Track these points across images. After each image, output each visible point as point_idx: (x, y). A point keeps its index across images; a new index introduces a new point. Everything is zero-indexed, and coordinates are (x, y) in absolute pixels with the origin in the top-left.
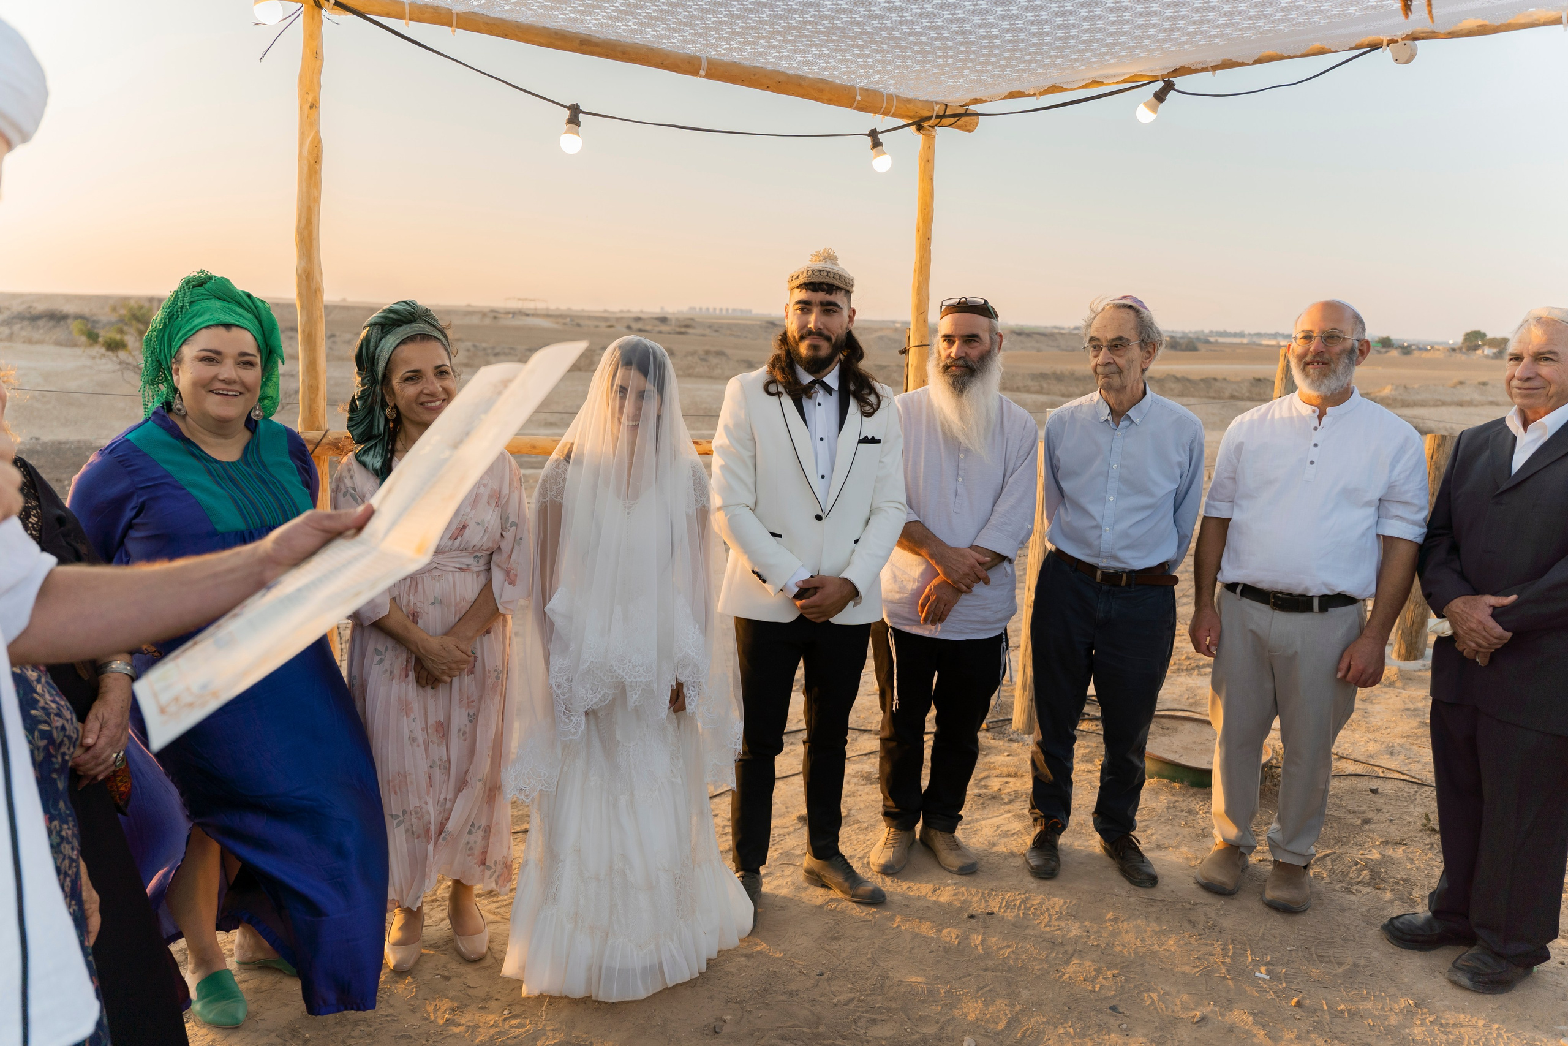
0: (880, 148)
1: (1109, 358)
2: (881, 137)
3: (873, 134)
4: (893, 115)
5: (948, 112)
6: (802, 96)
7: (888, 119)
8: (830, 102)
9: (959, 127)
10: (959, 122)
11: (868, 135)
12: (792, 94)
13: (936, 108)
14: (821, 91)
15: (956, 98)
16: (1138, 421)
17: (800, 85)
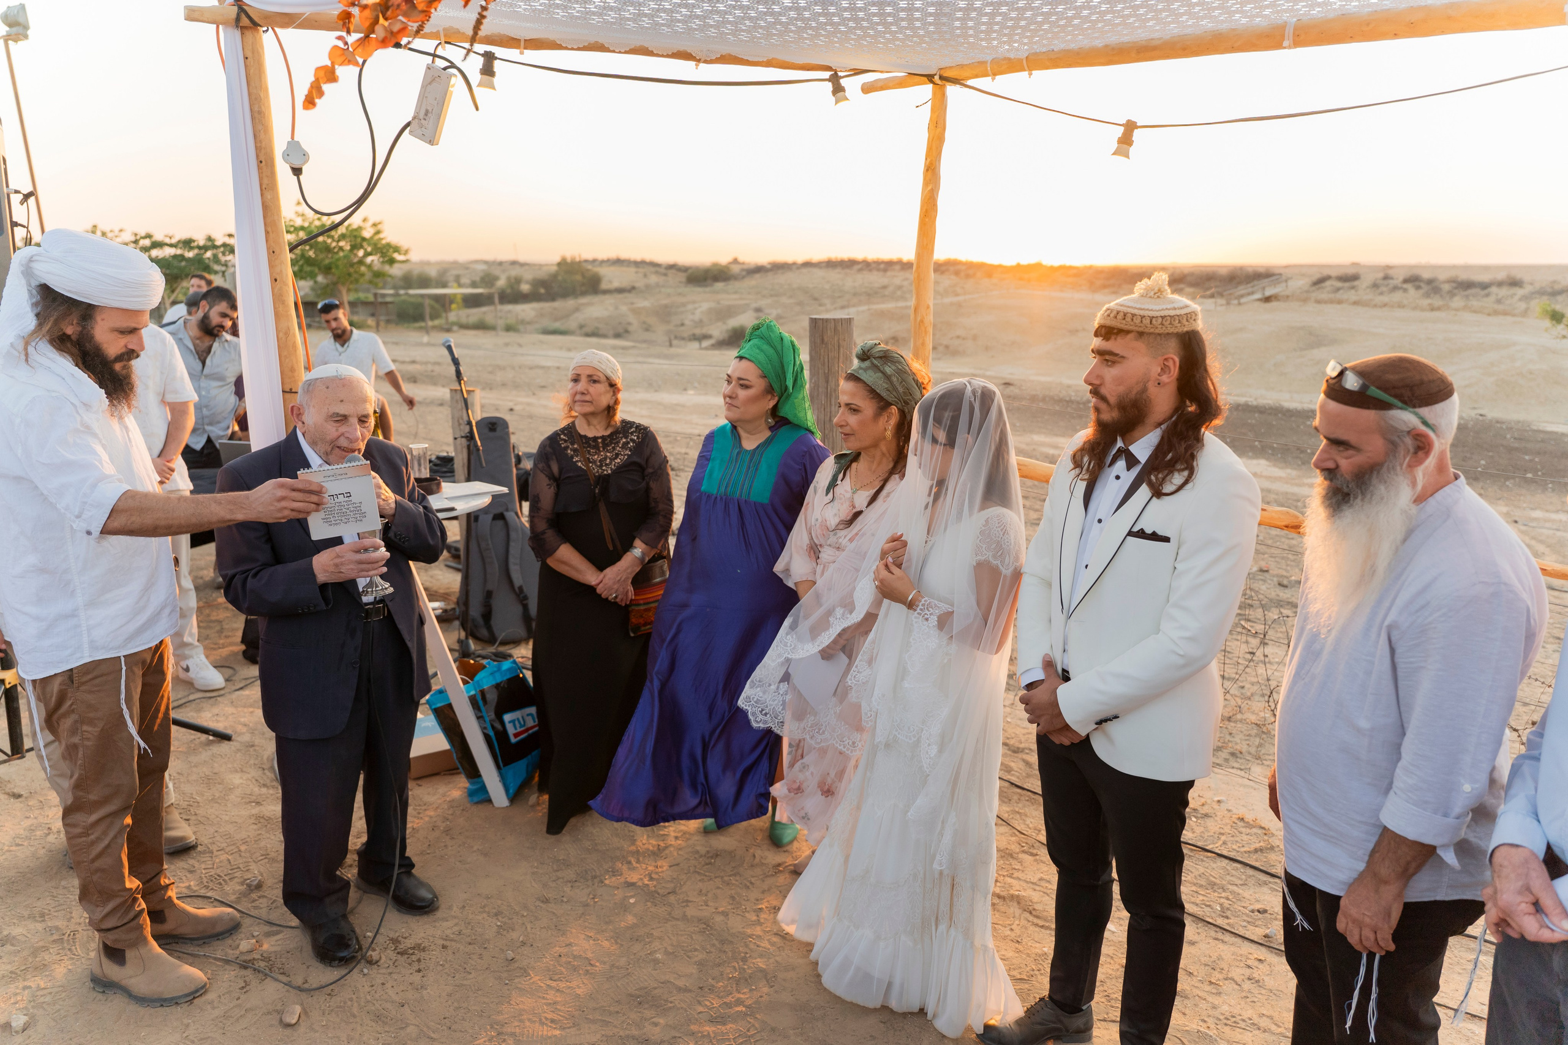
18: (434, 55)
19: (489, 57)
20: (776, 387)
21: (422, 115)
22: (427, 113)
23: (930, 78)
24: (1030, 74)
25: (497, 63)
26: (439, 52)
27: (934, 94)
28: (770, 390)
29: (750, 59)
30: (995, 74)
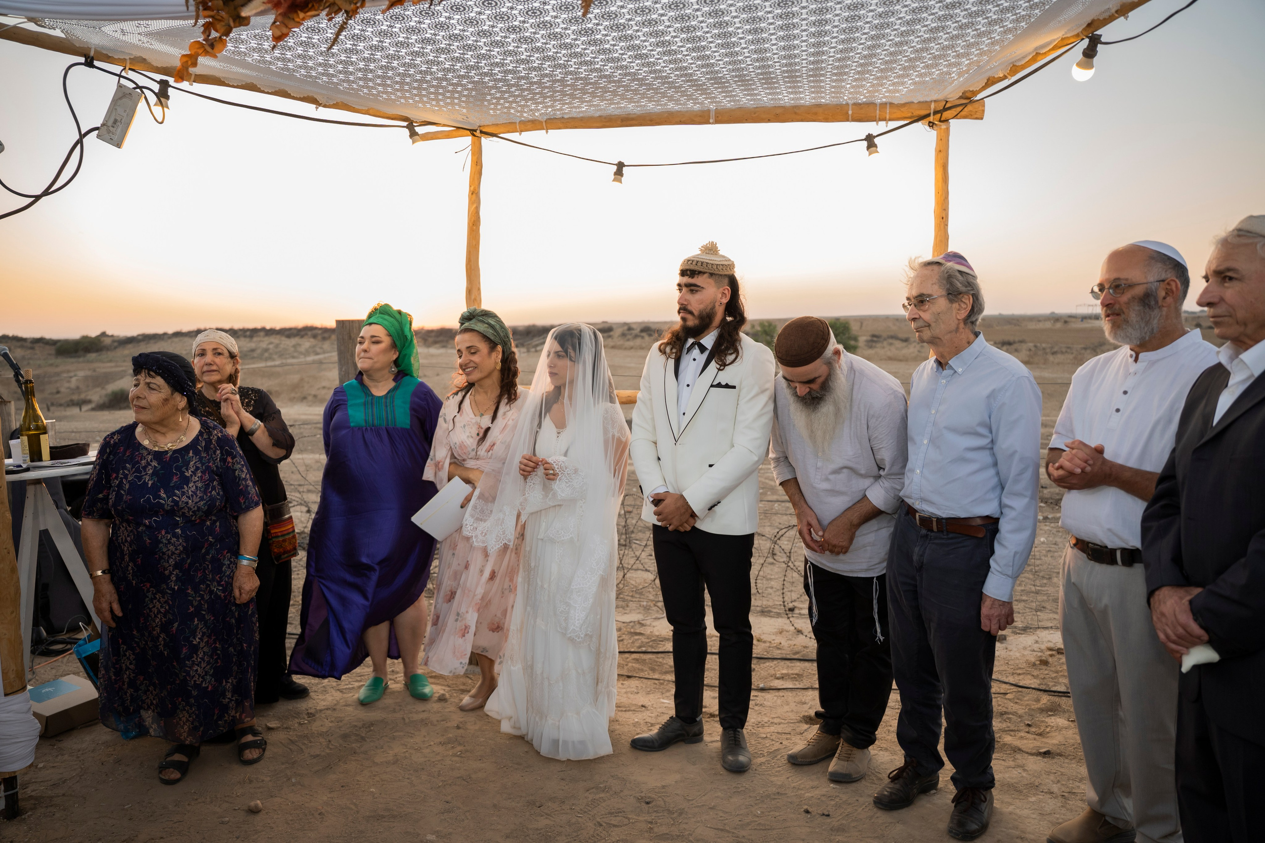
0: (873, 149)
1: (915, 314)
2: (876, 140)
3: (870, 141)
4: (890, 120)
5: (948, 105)
6: (802, 121)
7: (882, 124)
8: (826, 120)
9: (965, 117)
10: (962, 113)
11: (865, 140)
12: (792, 121)
13: (933, 106)
14: (816, 114)
15: (952, 92)
16: (960, 370)
17: (796, 113)
18: (120, 76)
19: (164, 85)
20: (398, 344)
21: (110, 123)
22: (115, 121)
23: (472, 132)
24: (547, 132)
25: (170, 89)
26: (123, 74)
27: (473, 144)
28: (394, 346)
29: (357, 107)
30: (522, 131)
